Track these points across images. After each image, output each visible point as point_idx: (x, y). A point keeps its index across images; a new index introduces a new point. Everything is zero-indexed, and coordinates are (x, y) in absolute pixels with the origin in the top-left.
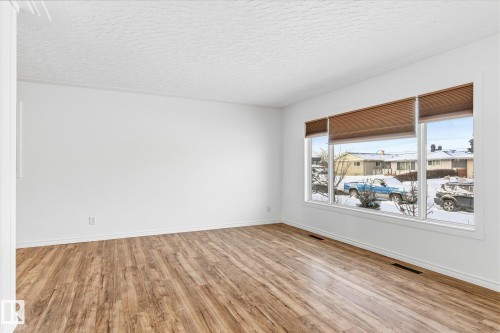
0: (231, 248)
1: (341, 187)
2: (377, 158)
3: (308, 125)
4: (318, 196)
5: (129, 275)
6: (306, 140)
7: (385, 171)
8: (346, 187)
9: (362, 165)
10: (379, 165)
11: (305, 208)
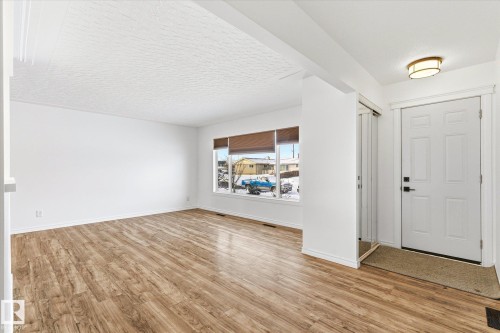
0: (163, 225)
1: (239, 183)
2: (265, 162)
3: (216, 141)
4: (222, 190)
5: (89, 247)
6: (214, 151)
7: (270, 171)
8: (243, 183)
9: (255, 167)
10: (266, 167)
11: (214, 197)
